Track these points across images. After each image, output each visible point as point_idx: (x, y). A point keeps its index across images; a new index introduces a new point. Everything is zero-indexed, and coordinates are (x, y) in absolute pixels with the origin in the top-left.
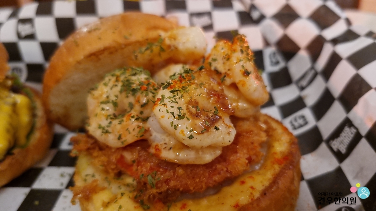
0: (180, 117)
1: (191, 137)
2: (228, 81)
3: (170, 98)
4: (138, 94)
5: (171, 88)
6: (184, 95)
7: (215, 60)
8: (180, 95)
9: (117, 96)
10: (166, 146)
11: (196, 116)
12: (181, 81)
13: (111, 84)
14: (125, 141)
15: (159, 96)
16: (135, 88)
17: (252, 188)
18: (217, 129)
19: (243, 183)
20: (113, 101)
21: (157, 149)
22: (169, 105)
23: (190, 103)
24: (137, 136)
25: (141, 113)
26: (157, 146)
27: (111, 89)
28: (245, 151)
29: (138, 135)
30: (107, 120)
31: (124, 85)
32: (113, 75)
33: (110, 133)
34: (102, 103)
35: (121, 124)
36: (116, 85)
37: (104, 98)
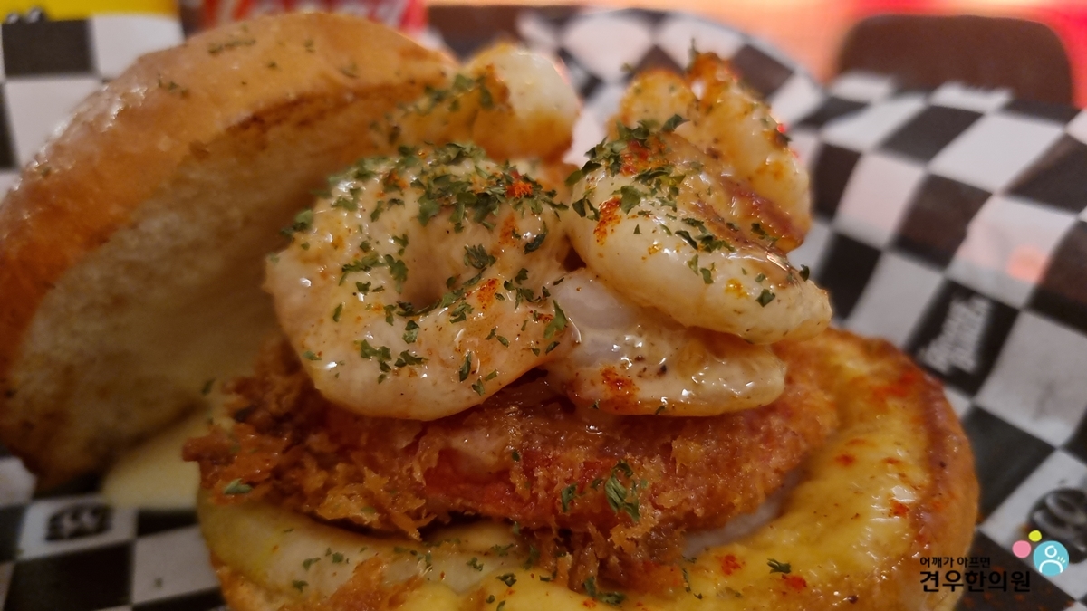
0: (709, 244)
1: (764, 299)
4: (503, 212)
6: (679, 190)
8: (666, 188)
9: (403, 238)
10: (641, 366)
12: (641, 156)
13: (368, 202)
14: (493, 375)
16: (487, 192)
19: (847, 459)
20: (389, 257)
21: (617, 385)
22: (660, 214)
24: (536, 351)
25: (522, 275)
27: (374, 216)
29: (539, 347)
30: (389, 320)
31: (428, 195)
32: (363, 176)
33: (418, 361)
34: (346, 269)
35: (462, 318)
36: (394, 201)
37: (349, 252)
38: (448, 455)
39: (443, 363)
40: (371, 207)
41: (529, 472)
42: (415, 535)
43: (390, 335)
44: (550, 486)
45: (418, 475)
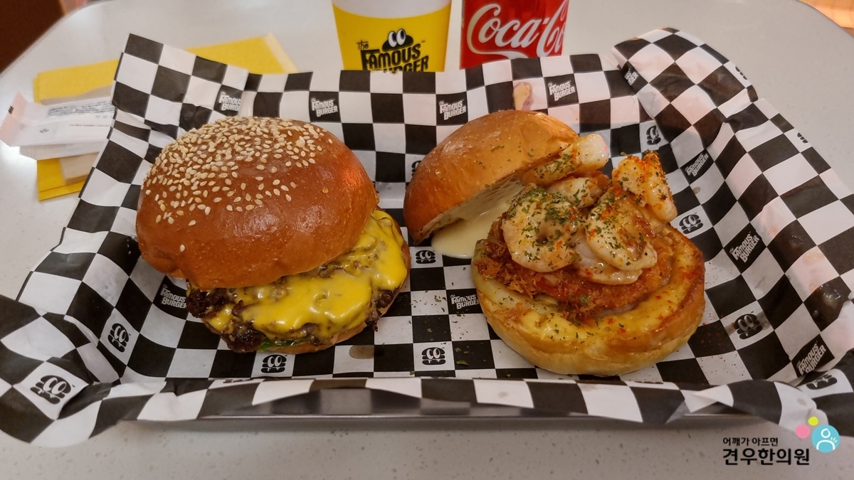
0: (618, 247)
1: (628, 264)
2: (643, 203)
3: (604, 228)
4: (567, 223)
5: (603, 218)
6: (616, 225)
7: (626, 179)
8: (612, 225)
9: (539, 223)
10: (596, 270)
11: (629, 244)
12: (609, 211)
13: (532, 211)
14: (556, 266)
15: (593, 227)
16: (563, 217)
17: (669, 302)
18: (646, 254)
19: (659, 297)
20: (535, 227)
21: (589, 273)
22: (606, 236)
23: (621, 232)
24: (569, 262)
25: (570, 239)
26: (586, 270)
27: (533, 215)
28: (658, 268)
30: (533, 246)
31: (548, 213)
32: (531, 201)
33: (539, 259)
34: (524, 230)
35: (551, 251)
36: (538, 213)
37: (525, 225)
38: (543, 279)
39: (546, 262)
40: (532, 213)
41: (563, 288)
42: (532, 297)
43: (533, 250)
44: (568, 293)
45: (535, 283)
